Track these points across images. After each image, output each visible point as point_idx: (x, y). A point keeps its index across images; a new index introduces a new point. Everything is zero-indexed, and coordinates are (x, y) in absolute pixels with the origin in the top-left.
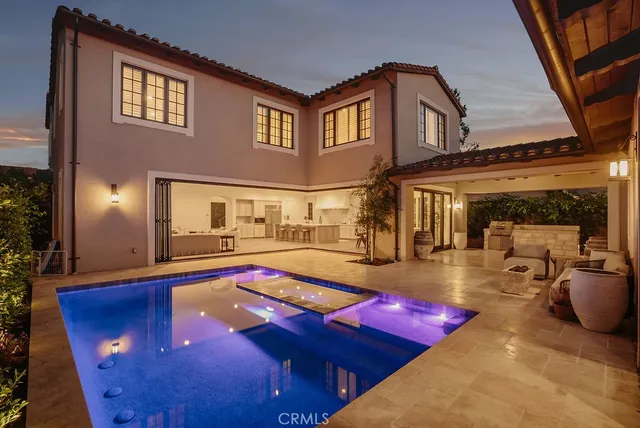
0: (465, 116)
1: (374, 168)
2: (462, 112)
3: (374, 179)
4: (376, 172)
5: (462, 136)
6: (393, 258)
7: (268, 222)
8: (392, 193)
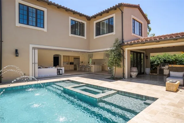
0: (150, 23)
1: (115, 43)
2: (148, 22)
3: (115, 47)
4: (116, 44)
5: (148, 31)
6: (122, 77)
7: (74, 64)
8: (122, 52)
